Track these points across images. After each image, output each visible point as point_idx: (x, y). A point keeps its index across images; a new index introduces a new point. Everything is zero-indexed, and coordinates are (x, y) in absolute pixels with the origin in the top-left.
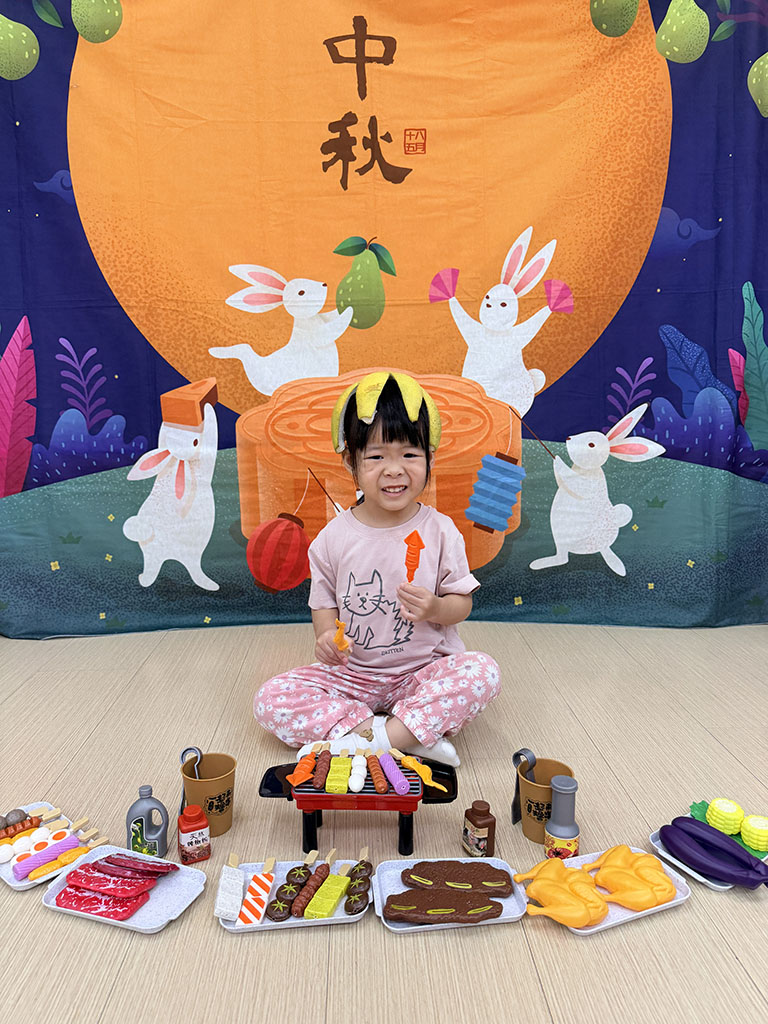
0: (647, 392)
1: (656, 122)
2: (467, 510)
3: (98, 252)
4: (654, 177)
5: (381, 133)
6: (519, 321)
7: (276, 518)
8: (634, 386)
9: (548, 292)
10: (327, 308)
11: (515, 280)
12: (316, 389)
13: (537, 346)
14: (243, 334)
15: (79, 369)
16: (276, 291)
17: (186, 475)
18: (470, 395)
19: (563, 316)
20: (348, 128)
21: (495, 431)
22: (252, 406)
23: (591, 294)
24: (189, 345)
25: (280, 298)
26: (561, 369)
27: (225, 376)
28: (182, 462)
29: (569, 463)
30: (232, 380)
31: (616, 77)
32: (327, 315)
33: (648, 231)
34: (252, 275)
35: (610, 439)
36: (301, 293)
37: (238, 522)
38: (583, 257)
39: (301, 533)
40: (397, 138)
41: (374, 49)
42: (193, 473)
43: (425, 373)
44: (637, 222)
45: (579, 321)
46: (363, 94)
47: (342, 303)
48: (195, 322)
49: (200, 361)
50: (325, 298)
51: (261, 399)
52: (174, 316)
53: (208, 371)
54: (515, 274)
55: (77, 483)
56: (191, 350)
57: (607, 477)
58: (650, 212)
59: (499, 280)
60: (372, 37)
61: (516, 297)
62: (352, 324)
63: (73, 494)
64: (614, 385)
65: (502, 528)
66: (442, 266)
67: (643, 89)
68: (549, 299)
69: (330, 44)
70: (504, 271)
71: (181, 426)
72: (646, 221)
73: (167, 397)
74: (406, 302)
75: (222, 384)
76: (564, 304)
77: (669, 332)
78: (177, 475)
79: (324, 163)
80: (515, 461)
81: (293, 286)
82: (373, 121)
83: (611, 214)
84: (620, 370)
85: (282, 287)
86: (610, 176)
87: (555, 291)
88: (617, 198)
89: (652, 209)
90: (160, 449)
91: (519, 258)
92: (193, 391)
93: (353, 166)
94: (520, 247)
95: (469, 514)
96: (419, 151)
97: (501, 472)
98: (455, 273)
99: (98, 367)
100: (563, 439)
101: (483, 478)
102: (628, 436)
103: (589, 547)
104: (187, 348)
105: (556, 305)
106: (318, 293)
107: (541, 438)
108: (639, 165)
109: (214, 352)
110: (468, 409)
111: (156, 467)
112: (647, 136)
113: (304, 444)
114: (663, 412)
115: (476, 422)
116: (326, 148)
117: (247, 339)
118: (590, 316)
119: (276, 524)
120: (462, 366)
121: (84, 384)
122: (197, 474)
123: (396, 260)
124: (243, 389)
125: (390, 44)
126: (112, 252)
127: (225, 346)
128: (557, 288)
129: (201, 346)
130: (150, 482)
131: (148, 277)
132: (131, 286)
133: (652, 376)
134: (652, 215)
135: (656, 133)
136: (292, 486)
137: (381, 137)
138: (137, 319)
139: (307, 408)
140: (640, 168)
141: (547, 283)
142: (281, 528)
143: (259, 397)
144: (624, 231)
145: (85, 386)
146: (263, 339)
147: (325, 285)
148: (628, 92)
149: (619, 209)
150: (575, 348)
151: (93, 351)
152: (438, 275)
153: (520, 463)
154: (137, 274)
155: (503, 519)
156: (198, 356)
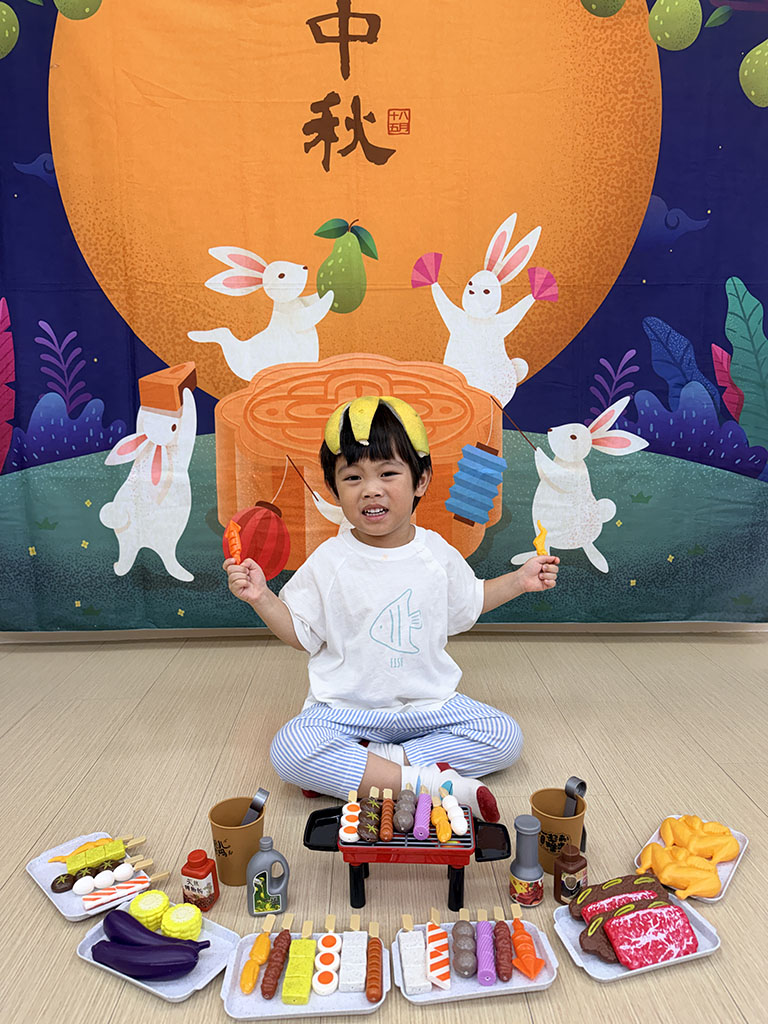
0: (629, 385)
1: (644, 110)
2: (447, 502)
3: (78, 235)
4: (643, 165)
5: (364, 113)
6: (502, 309)
7: (254, 507)
8: (616, 379)
9: (532, 280)
10: (306, 292)
11: (498, 268)
12: (296, 375)
13: (520, 336)
14: (223, 317)
15: (59, 352)
16: (257, 274)
17: (163, 460)
18: (451, 384)
19: (548, 304)
20: (331, 109)
21: (476, 421)
22: (231, 391)
23: (576, 283)
24: (168, 329)
25: (260, 281)
26: (544, 358)
27: (204, 361)
28: (159, 447)
29: (551, 455)
30: (210, 364)
31: (608, 57)
32: (307, 299)
33: (635, 219)
34: (231, 257)
35: (592, 431)
36: (282, 276)
37: (215, 510)
38: (568, 245)
39: (280, 523)
40: (381, 118)
41: (358, 27)
42: (170, 459)
43: (407, 360)
44: (626, 210)
45: (563, 310)
46: (346, 73)
47: (323, 287)
48: (173, 305)
49: (179, 344)
50: (305, 282)
51: (239, 384)
52: (153, 300)
53: (187, 356)
54: (499, 260)
55: (55, 467)
56: (170, 334)
57: (589, 471)
58: (640, 200)
59: (483, 265)
60: (356, 15)
61: (499, 284)
62: (332, 308)
63: (52, 479)
64: (597, 377)
65: (483, 521)
66: (424, 250)
67: (633, 75)
68: (533, 287)
69: (313, 23)
70: (488, 256)
71: (161, 410)
72: (635, 208)
73: (145, 381)
74: (388, 287)
75: (201, 369)
76: (548, 292)
77: (655, 325)
78: (154, 462)
79: (306, 144)
80: (495, 452)
81: (273, 269)
82: (356, 100)
83: (598, 202)
84: (603, 361)
85: (262, 269)
86: (597, 164)
87: (539, 280)
88: (603, 187)
89: (641, 197)
90: (139, 433)
91: (503, 245)
92: (171, 376)
93: (335, 147)
94: (504, 234)
95: (449, 505)
96: (403, 131)
97: (482, 463)
98: (438, 257)
99: (78, 350)
100: (545, 430)
101: (462, 468)
102: (610, 429)
103: (571, 542)
104: (166, 332)
105: (540, 293)
106: (298, 275)
107: (522, 429)
108: (626, 153)
109: (194, 336)
110: (450, 399)
111: (134, 452)
112: (635, 123)
113: (283, 431)
114: (648, 405)
115: (458, 411)
116: (307, 129)
117: (226, 323)
118: (575, 305)
119: (254, 511)
120: (444, 354)
121: (64, 368)
122: (174, 459)
123: (378, 242)
124: (222, 373)
125: (374, 21)
126: (93, 235)
127: (204, 330)
128: (541, 276)
129: (180, 330)
130: (129, 466)
131: (128, 259)
132: (112, 269)
133: (636, 369)
134: (641, 203)
135: (644, 120)
136: (270, 474)
137: (364, 118)
138: (118, 304)
139: (286, 394)
140: (627, 157)
141: (531, 271)
142: (259, 516)
143: (238, 382)
144: (611, 219)
145: (65, 370)
146: (242, 323)
147: (305, 268)
148: (618, 76)
149: (605, 197)
150: (559, 337)
151: (73, 334)
152: (421, 259)
153: (500, 453)
154: (118, 256)
155: (483, 511)
156: (177, 340)
